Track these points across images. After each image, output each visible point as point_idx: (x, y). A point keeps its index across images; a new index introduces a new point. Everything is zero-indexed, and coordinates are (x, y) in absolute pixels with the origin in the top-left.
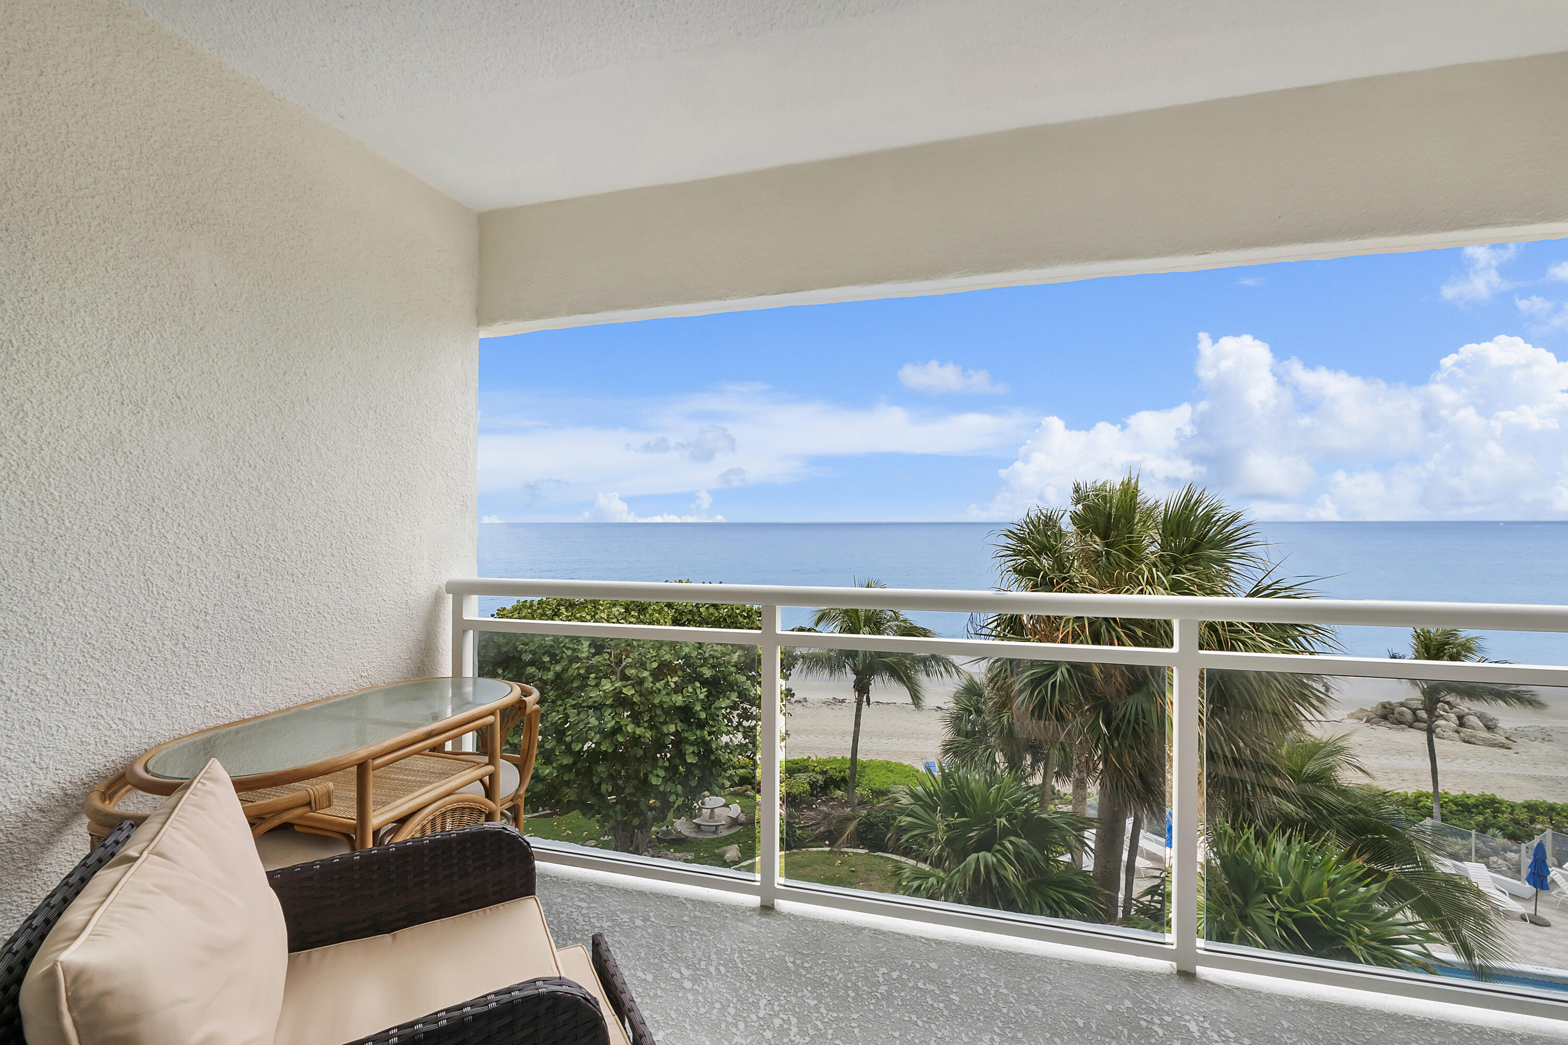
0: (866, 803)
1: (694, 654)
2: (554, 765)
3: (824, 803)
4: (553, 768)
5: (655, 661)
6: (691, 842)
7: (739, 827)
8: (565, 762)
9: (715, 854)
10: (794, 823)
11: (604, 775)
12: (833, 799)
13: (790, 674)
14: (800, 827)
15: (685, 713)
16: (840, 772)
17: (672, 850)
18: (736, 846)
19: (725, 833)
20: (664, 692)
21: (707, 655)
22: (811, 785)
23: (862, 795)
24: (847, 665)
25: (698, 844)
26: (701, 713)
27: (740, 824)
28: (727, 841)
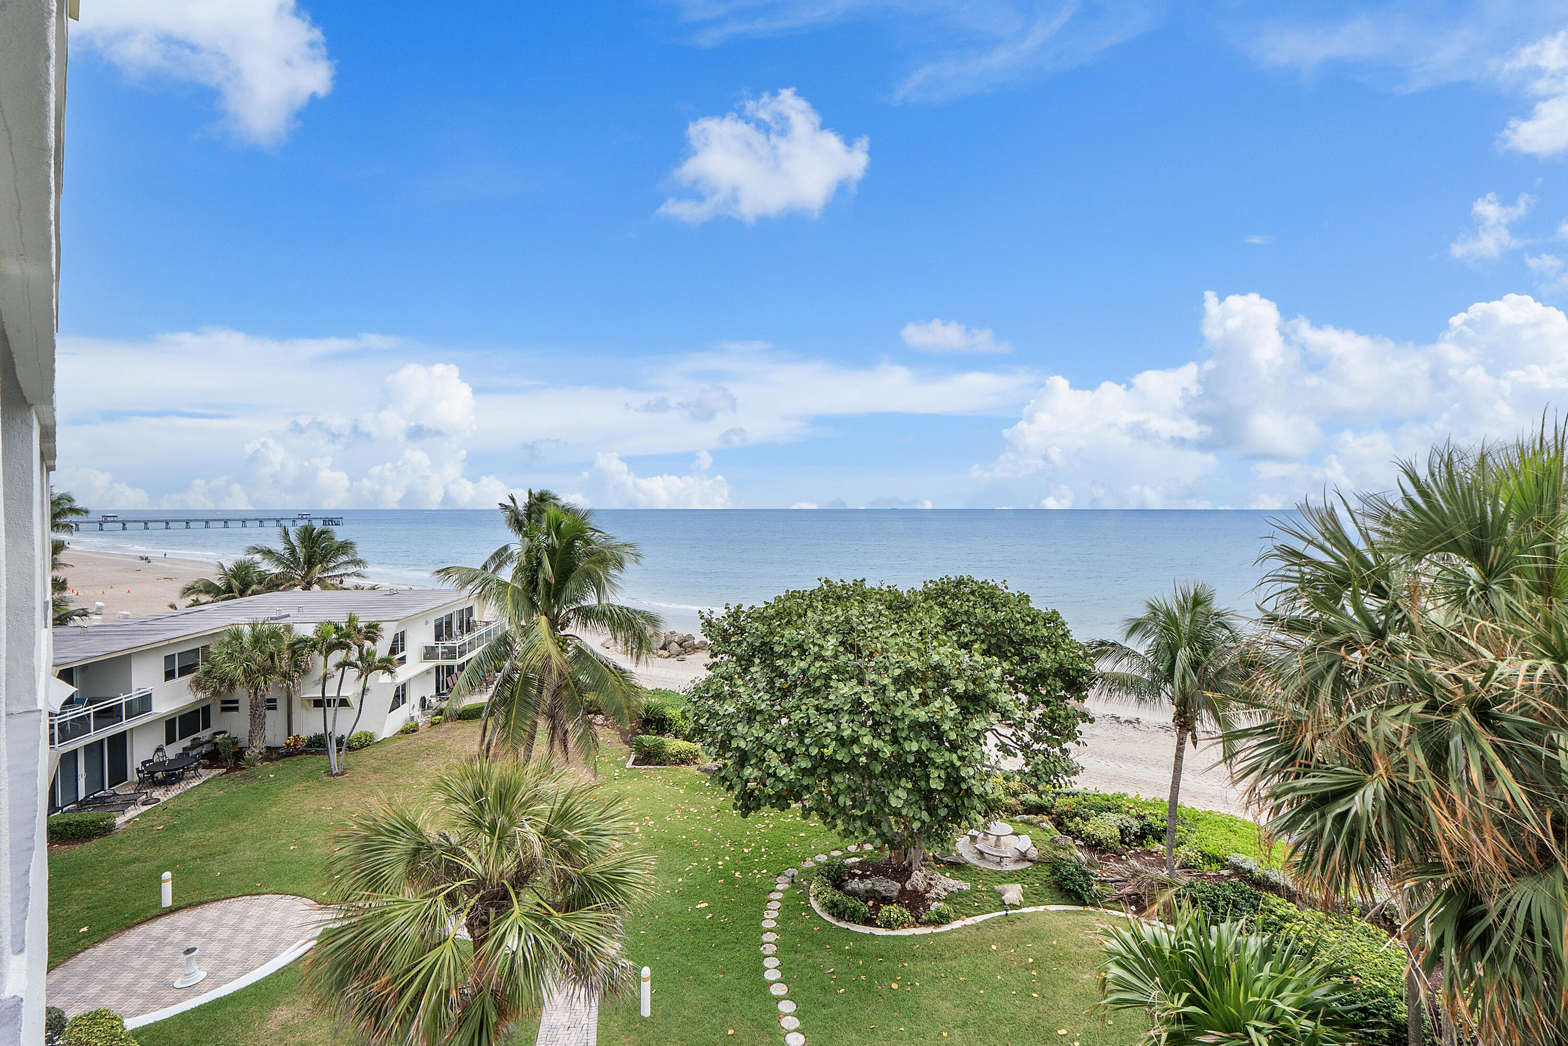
0: (1194, 867)
1: (947, 663)
2: (794, 767)
3: (1137, 856)
4: (791, 770)
5: (899, 667)
6: (969, 868)
7: (1028, 864)
8: (803, 765)
9: (994, 890)
10: (1092, 874)
11: (842, 787)
12: (1150, 853)
13: (1087, 696)
14: (1101, 881)
15: (932, 730)
16: (1162, 821)
17: (948, 874)
18: (1019, 886)
19: (1010, 867)
20: (909, 703)
21: (964, 666)
22: (1122, 831)
23: (1188, 856)
24: (1163, 694)
25: (978, 874)
26: (951, 733)
27: (1029, 861)
28: (1010, 877)
